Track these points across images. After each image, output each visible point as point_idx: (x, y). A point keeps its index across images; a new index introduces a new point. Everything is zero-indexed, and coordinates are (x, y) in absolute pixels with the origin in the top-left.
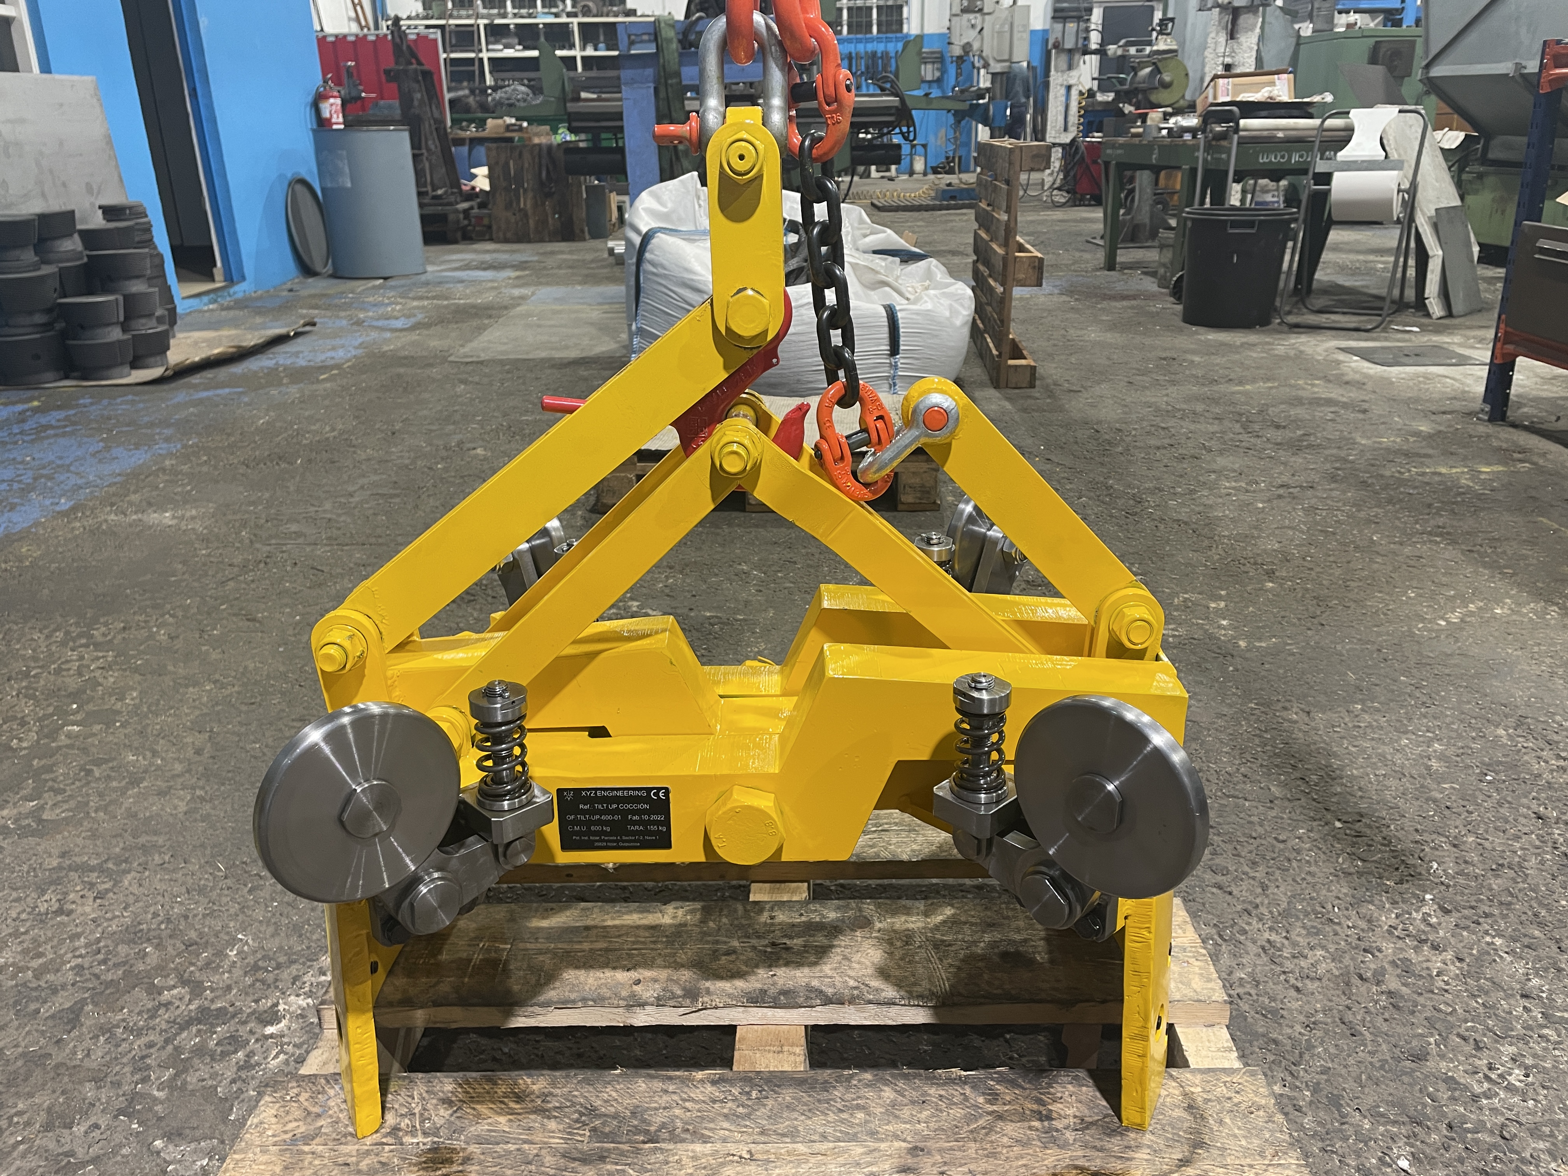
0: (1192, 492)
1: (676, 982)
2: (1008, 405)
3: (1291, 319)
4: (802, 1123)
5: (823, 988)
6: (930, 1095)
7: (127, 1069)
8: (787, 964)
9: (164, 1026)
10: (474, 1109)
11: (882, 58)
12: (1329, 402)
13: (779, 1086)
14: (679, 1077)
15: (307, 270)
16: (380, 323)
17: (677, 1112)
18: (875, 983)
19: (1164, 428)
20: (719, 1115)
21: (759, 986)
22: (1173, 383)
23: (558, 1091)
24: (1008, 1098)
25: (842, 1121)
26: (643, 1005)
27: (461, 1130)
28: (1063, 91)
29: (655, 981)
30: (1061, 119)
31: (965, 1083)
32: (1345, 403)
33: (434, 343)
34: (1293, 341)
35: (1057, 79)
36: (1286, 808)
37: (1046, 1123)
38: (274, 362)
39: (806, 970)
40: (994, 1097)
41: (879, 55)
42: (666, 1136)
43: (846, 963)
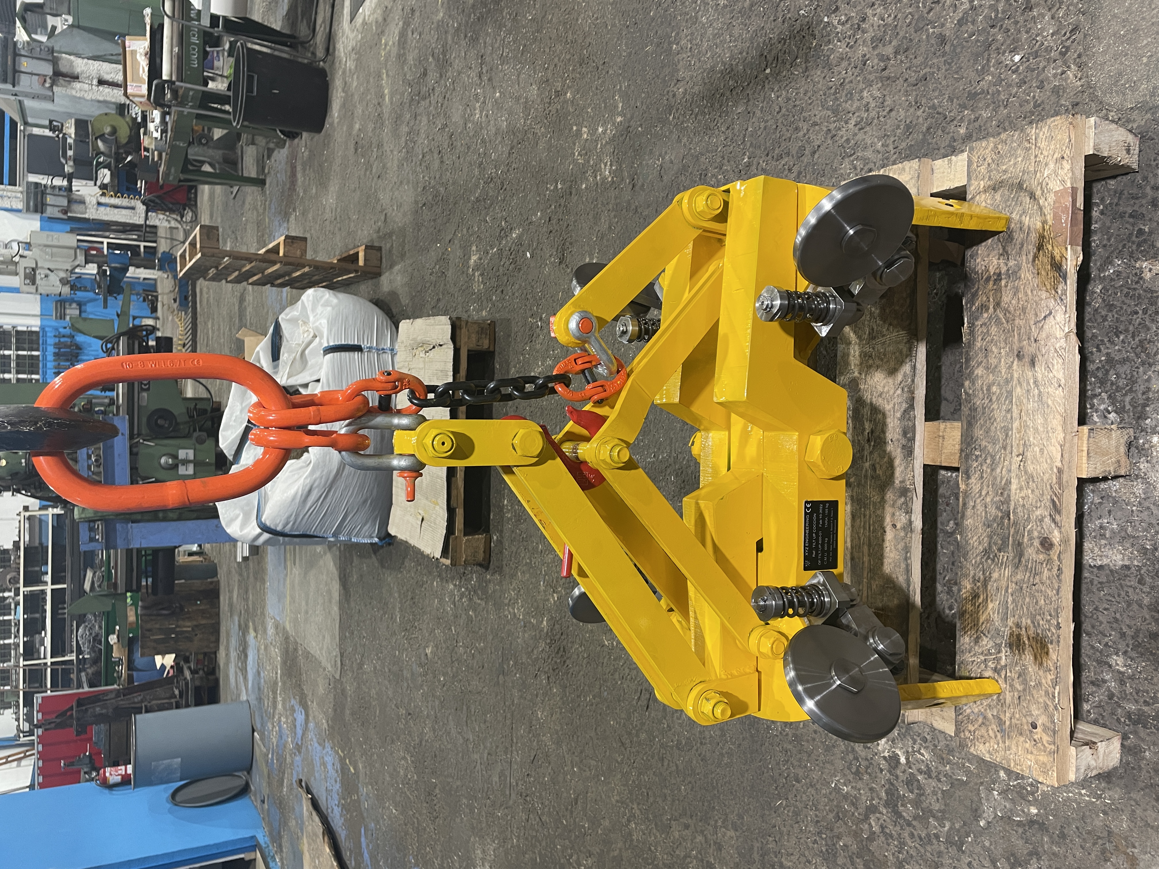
0: (483, 141)
1: (895, 502)
2: (397, 268)
3: (320, 53)
4: (999, 424)
5: (902, 410)
6: (981, 346)
7: (929, 848)
8: (884, 432)
9: (898, 828)
10: (983, 623)
11: (59, 349)
12: (403, 34)
13: (972, 438)
14: (964, 499)
15: (244, 791)
16: (299, 732)
17: (988, 499)
18: (900, 377)
19: (423, 156)
20: (991, 474)
21: (899, 450)
22: (380, 146)
23: (972, 573)
24: (985, 299)
25: (998, 399)
26: (910, 522)
27: (998, 631)
28: (102, 209)
29: (893, 514)
30: (124, 212)
31: (973, 324)
32: (404, 23)
33: (321, 690)
34: (342, 54)
35: (92, 213)
36: (754, 103)
37: (1003, 277)
38: (335, 808)
39: (889, 420)
40: (984, 307)
41: (57, 350)
42: (1005, 506)
43: (884, 396)
